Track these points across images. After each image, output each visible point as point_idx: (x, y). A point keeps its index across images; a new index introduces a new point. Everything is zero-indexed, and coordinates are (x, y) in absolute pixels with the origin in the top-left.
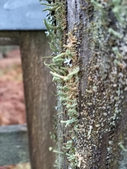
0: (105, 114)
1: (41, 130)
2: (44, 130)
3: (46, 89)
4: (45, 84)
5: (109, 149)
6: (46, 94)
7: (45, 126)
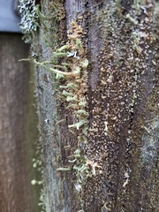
0: (122, 103)
1: (5, 169)
2: (9, 168)
3: (7, 111)
4: (5, 105)
5: (128, 140)
6: (7, 119)
7: (10, 163)
